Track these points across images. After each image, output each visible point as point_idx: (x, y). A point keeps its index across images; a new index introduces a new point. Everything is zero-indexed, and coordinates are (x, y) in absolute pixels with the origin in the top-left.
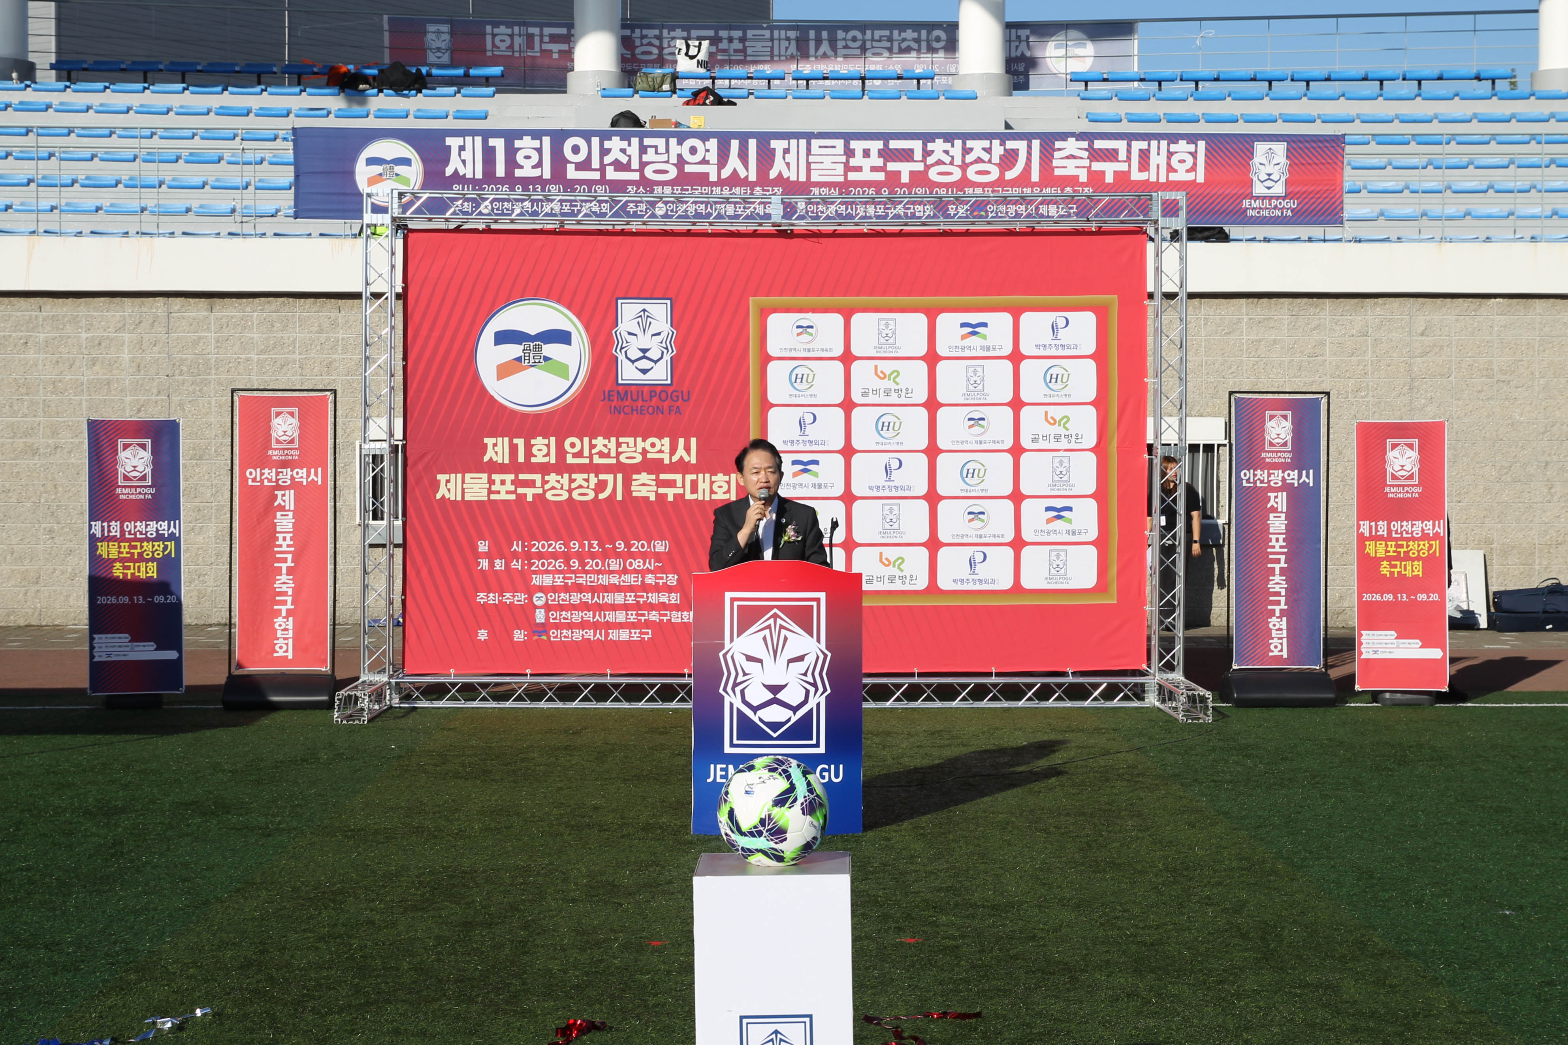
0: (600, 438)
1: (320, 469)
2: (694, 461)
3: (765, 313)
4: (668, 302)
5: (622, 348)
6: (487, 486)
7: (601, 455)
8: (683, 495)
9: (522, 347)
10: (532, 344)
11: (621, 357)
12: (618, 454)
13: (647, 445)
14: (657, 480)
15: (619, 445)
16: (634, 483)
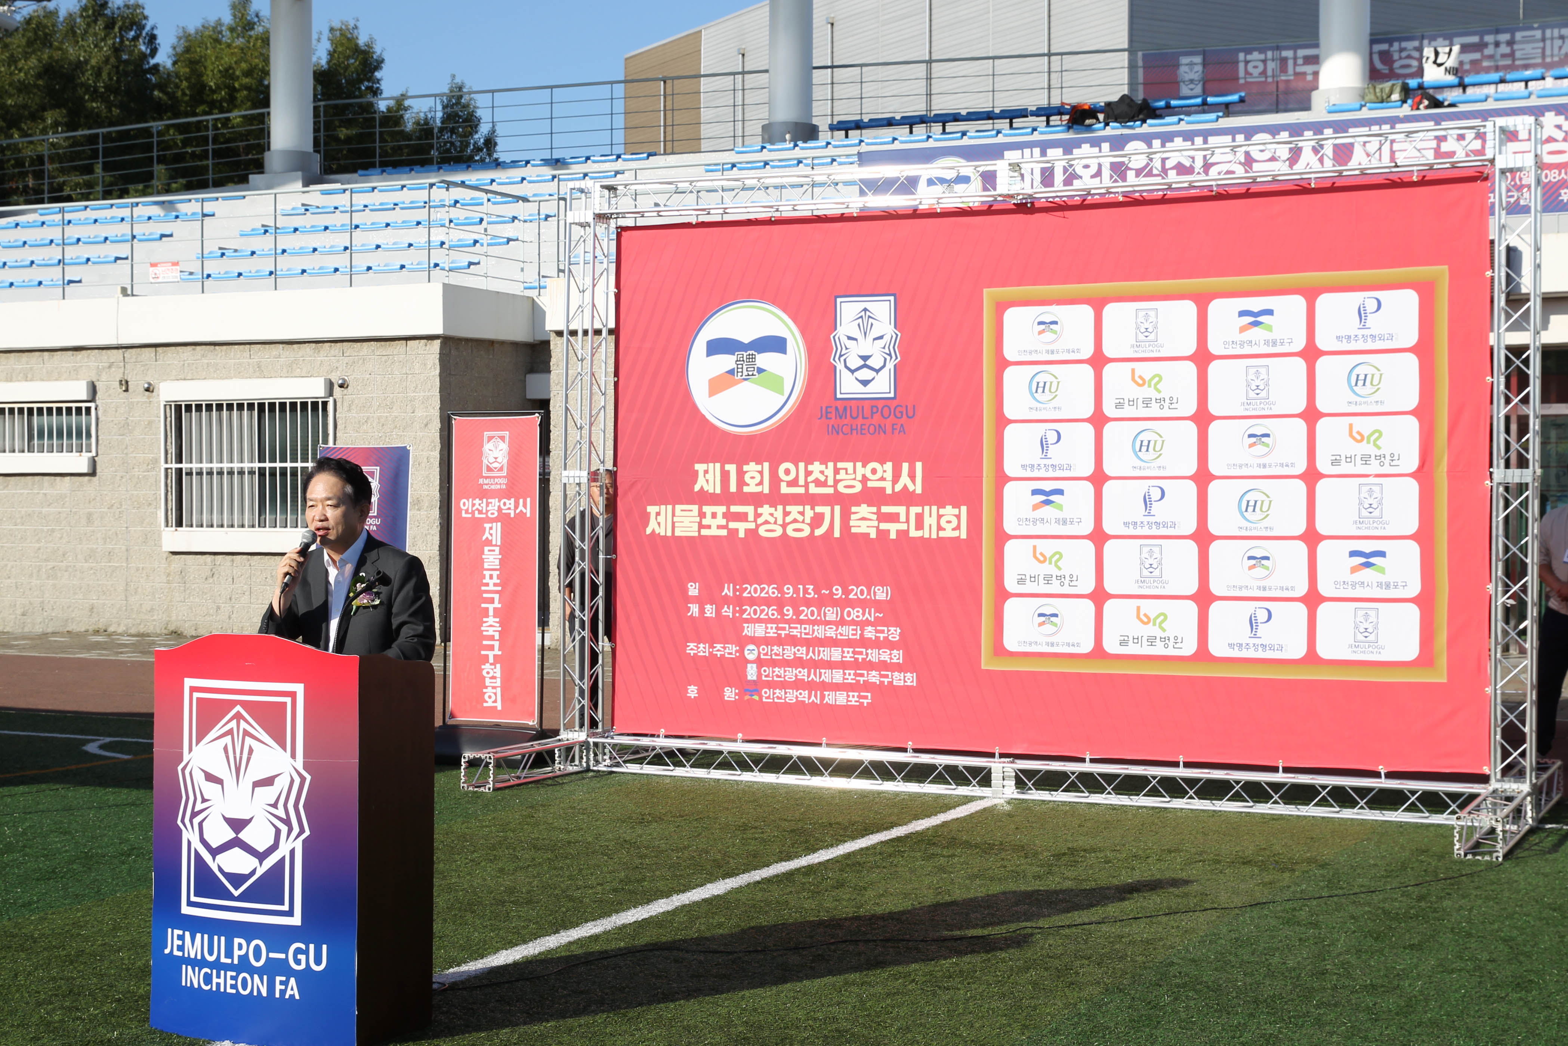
0: (817, 464)
1: (528, 500)
2: (919, 490)
3: (1001, 307)
4: (892, 298)
5: (841, 356)
6: (698, 519)
7: (818, 483)
8: (907, 532)
9: (734, 358)
10: (745, 354)
11: (840, 366)
12: (836, 482)
13: (867, 471)
14: (878, 513)
15: (837, 471)
16: (853, 517)
